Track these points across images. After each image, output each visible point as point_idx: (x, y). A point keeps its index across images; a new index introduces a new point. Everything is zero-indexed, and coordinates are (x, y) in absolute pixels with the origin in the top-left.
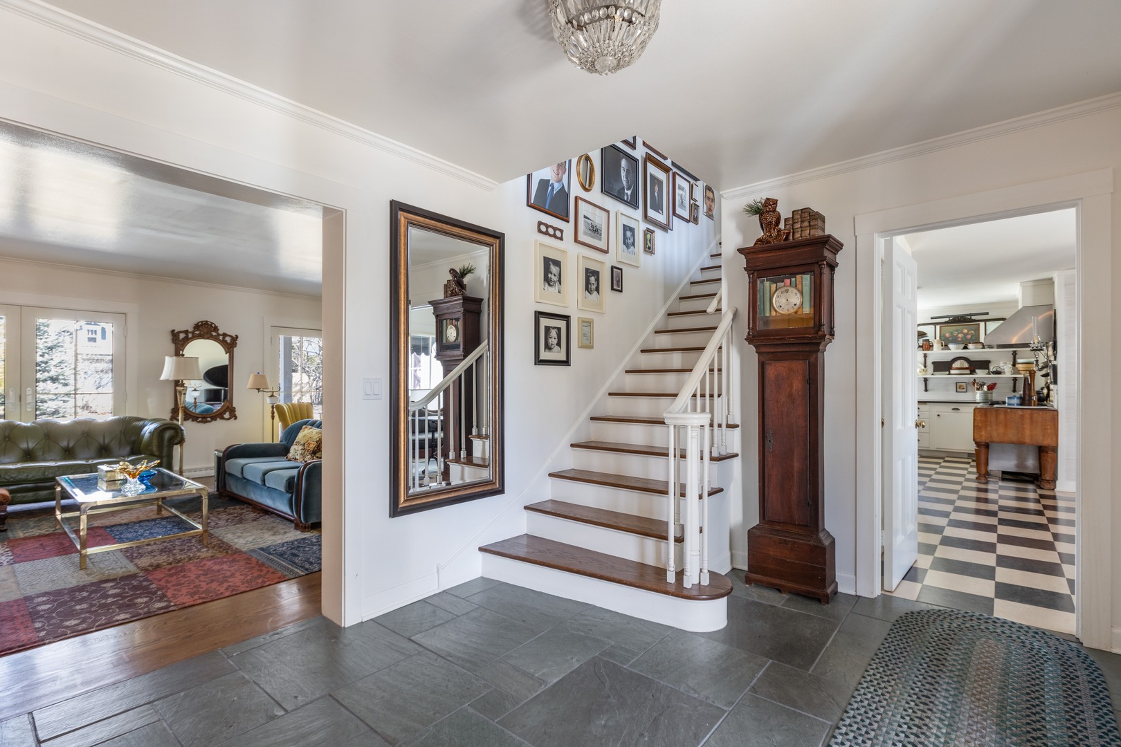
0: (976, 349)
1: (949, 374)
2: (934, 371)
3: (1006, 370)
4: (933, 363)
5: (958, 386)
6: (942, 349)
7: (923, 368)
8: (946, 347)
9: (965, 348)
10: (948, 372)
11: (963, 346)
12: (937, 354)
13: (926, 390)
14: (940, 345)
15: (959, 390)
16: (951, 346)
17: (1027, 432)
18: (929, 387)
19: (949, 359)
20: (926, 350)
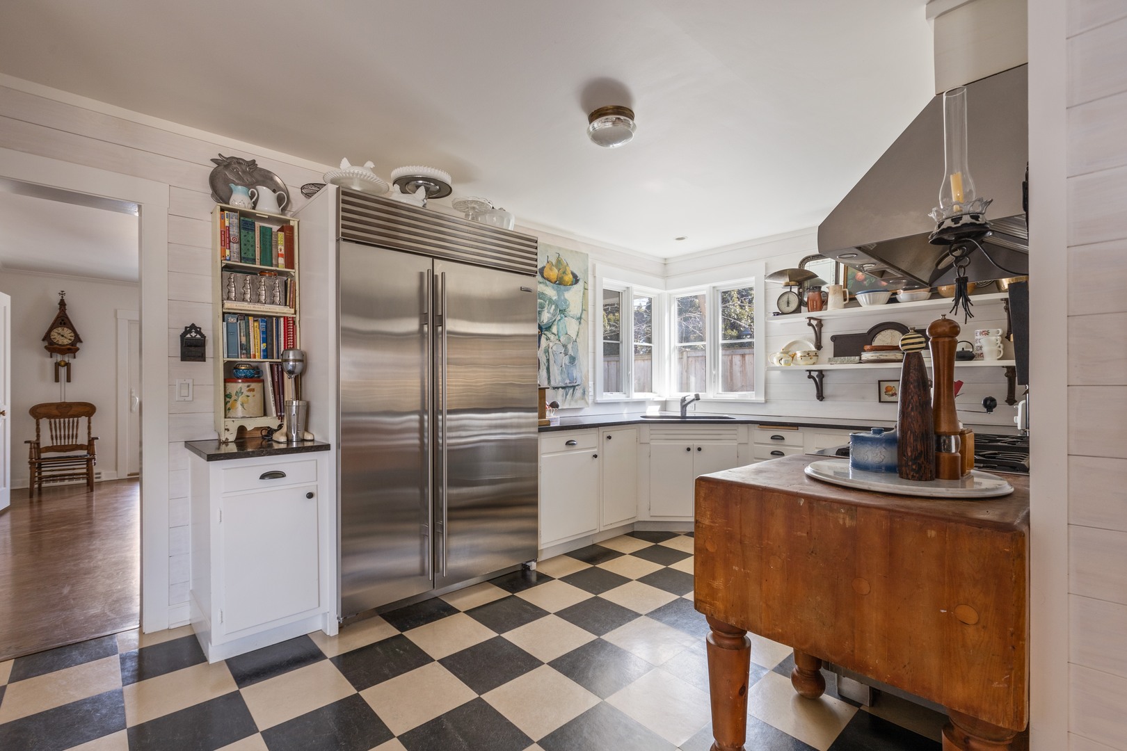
0: (912, 300)
1: (860, 362)
2: (835, 356)
3: (985, 350)
4: (834, 338)
5: (883, 390)
6: (846, 306)
7: (813, 348)
8: (851, 301)
9: (893, 300)
10: (857, 358)
11: (886, 295)
12: (839, 319)
13: (820, 396)
14: (841, 297)
15: (885, 397)
16: (862, 297)
17: (874, 617)
18: (827, 391)
19: (864, 328)
20: (813, 310)
